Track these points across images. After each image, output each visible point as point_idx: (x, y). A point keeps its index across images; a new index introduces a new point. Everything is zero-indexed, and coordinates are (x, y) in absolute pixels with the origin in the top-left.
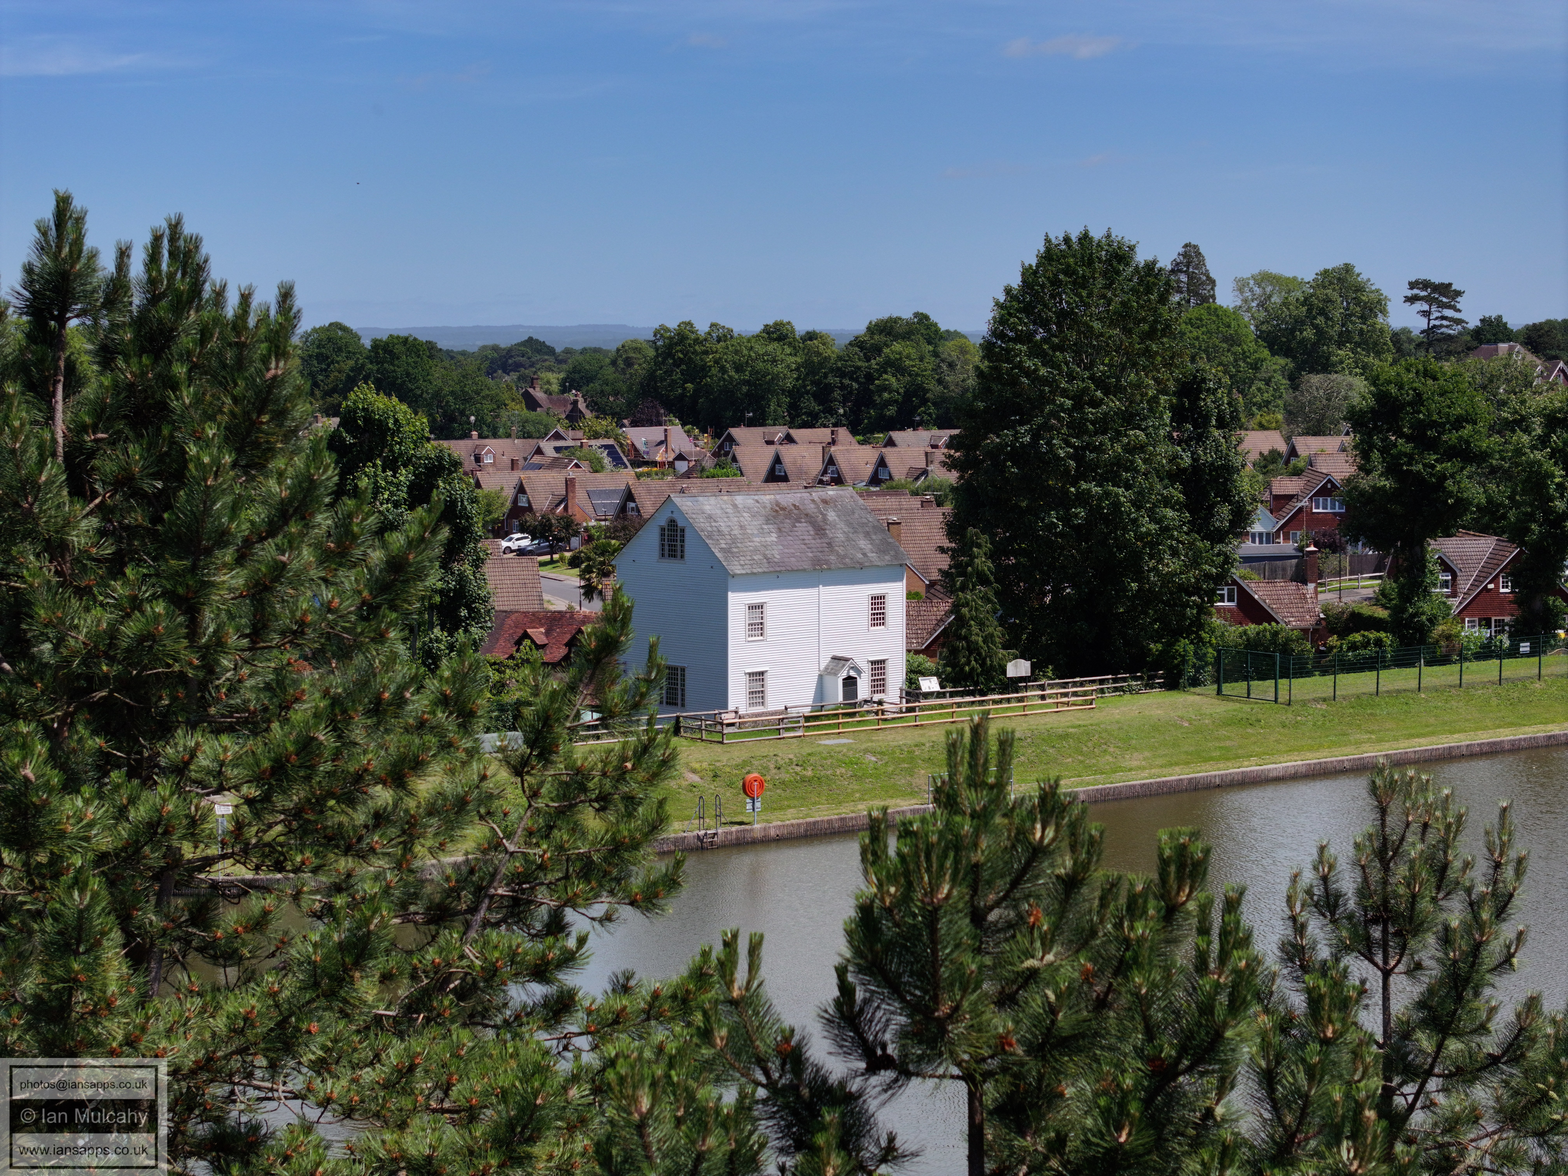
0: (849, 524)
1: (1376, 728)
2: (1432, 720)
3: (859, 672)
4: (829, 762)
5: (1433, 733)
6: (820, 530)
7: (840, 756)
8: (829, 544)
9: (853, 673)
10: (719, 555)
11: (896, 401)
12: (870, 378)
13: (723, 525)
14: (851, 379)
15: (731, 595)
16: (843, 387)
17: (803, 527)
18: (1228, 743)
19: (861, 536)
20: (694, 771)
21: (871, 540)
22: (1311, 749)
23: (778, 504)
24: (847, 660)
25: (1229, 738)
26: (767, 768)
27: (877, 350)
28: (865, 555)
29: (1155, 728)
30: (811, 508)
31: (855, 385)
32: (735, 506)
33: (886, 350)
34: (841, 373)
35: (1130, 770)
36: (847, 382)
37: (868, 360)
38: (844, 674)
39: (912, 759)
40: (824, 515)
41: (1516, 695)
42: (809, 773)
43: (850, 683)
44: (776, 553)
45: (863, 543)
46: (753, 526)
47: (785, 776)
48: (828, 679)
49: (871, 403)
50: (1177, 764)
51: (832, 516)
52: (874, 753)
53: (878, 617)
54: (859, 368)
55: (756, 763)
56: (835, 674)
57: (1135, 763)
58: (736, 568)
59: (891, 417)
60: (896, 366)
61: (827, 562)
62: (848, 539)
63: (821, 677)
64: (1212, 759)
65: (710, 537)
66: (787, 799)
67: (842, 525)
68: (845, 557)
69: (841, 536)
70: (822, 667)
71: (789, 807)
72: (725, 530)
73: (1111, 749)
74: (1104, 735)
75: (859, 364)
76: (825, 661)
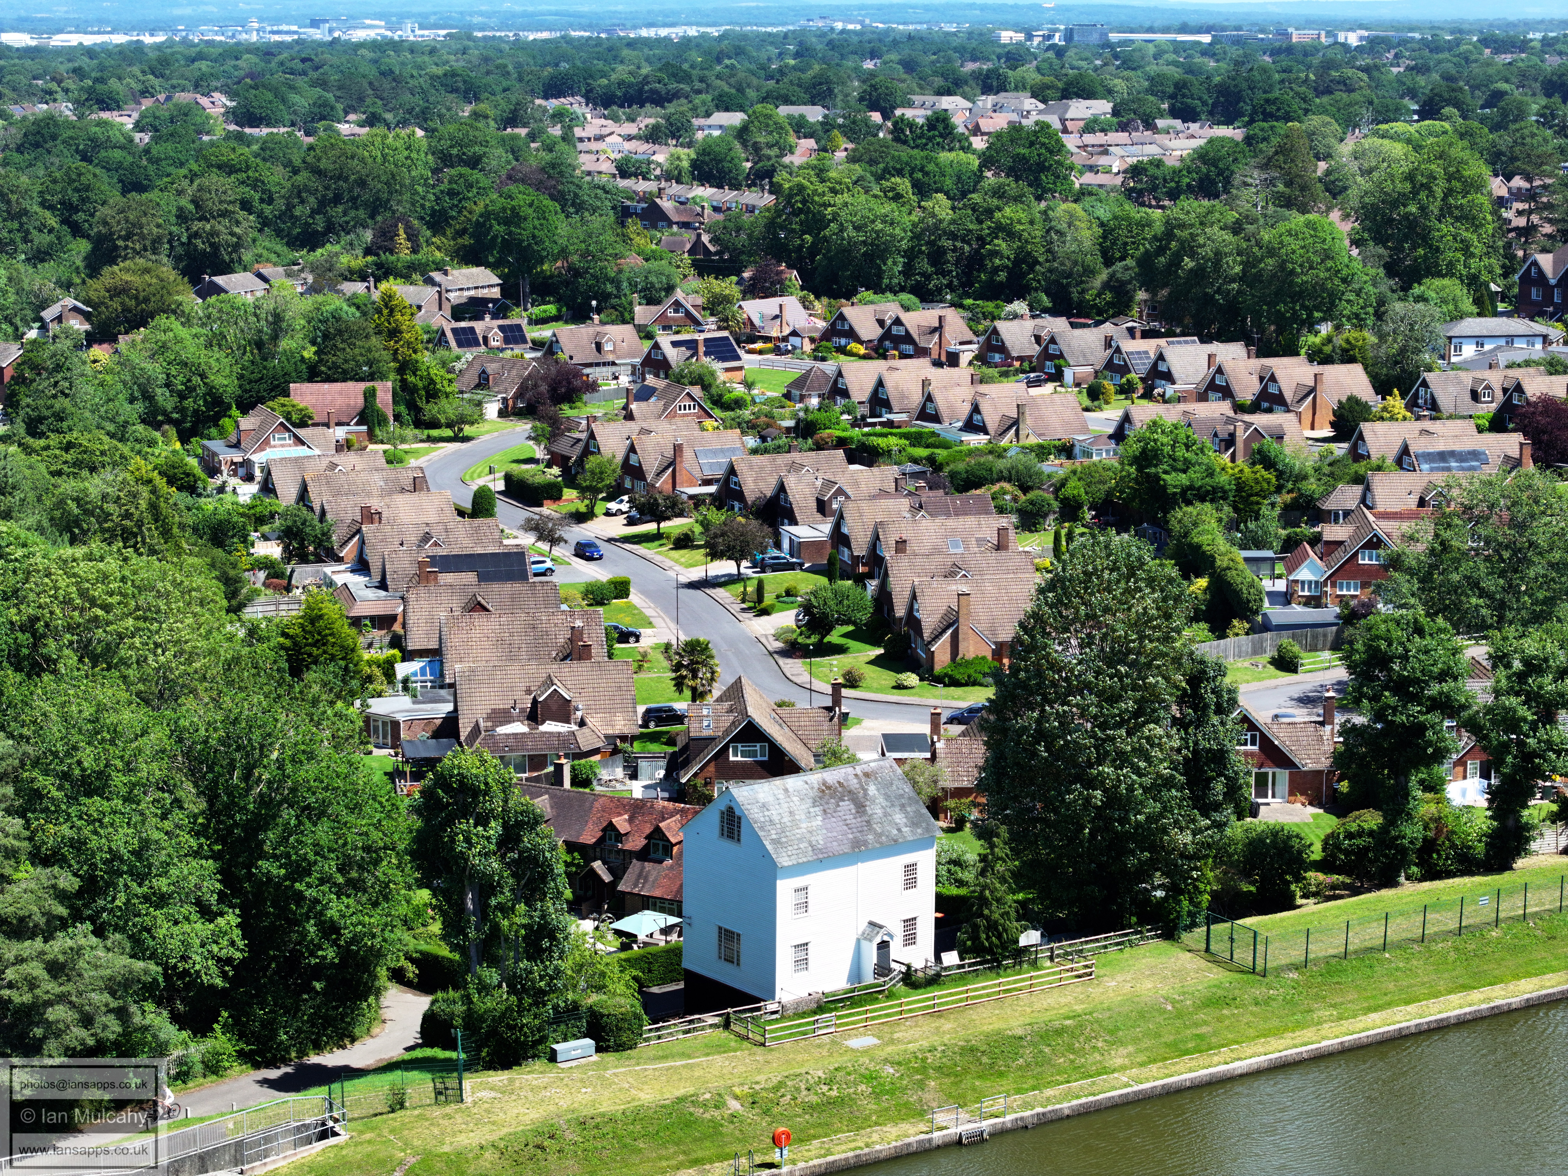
0: (887, 797)
1: (1339, 1000)
2: (1391, 986)
3: (891, 936)
4: (852, 1078)
5: (1389, 1005)
6: (860, 807)
7: (863, 1070)
8: (868, 822)
9: (886, 938)
10: (769, 847)
11: (1007, 267)
12: (981, 240)
13: (774, 814)
14: (963, 241)
15: (779, 882)
16: (955, 250)
17: (847, 805)
18: (1204, 1030)
19: (897, 809)
20: (736, 1098)
21: (906, 812)
22: (1277, 1032)
23: (824, 783)
24: (881, 927)
25: (1205, 1023)
26: (798, 1090)
27: (989, 212)
28: (899, 830)
29: (1142, 1015)
30: (854, 783)
31: (967, 248)
32: (786, 790)
33: (998, 215)
34: (953, 236)
35: (1114, 1071)
36: (959, 244)
37: (981, 222)
38: (878, 940)
39: (923, 1070)
40: (865, 790)
41: (1473, 946)
42: (834, 1093)
43: (884, 946)
44: (820, 838)
45: (899, 818)
46: (801, 808)
47: (814, 1099)
48: (865, 944)
49: (982, 267)
50: (1155, 1061)
51: (872, 790)
52: (892, 1063)
53: (911, 882)
54: (970, 231)
55: (789, 1083)
56: (871, 941)
57: (1119, 1062)
58: (784, 860)
59: (1001, 282)
60: (1007, 231)
61: (865, 843)
62: (886, 814)
63: (858, 940)
64: (1187, 1052)
65: (762, 828)
66: (814, 1126)
67: (881, 800)
68: (880, 835)
69: (879, 812)
70: (860, 932)
71: (815, 1137)
72: (776, 818)
73: (1100, 1044)
74: (1096, 1026)
75: (971, 227)
76: (863, 925)
